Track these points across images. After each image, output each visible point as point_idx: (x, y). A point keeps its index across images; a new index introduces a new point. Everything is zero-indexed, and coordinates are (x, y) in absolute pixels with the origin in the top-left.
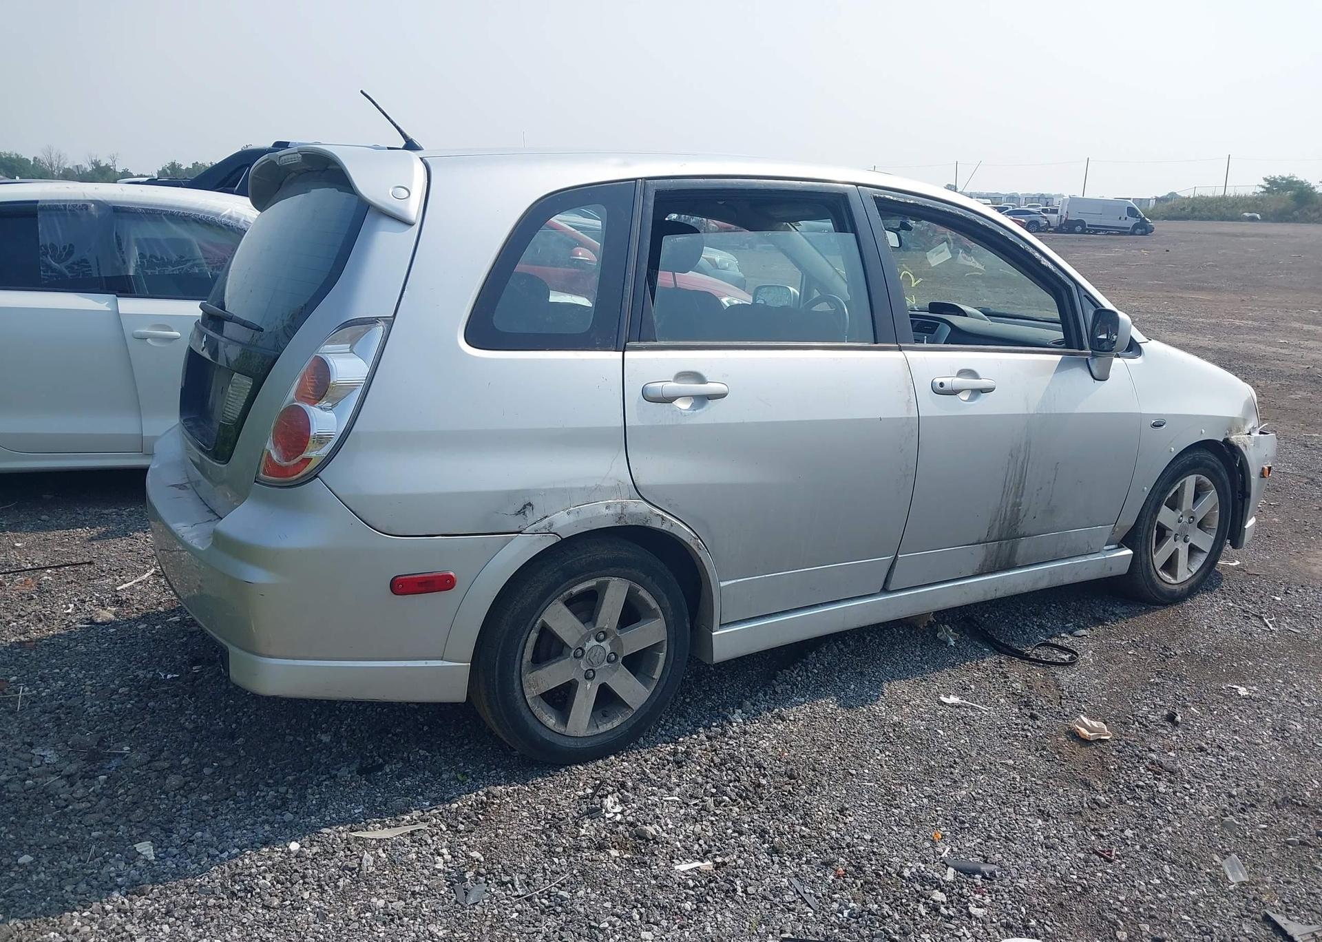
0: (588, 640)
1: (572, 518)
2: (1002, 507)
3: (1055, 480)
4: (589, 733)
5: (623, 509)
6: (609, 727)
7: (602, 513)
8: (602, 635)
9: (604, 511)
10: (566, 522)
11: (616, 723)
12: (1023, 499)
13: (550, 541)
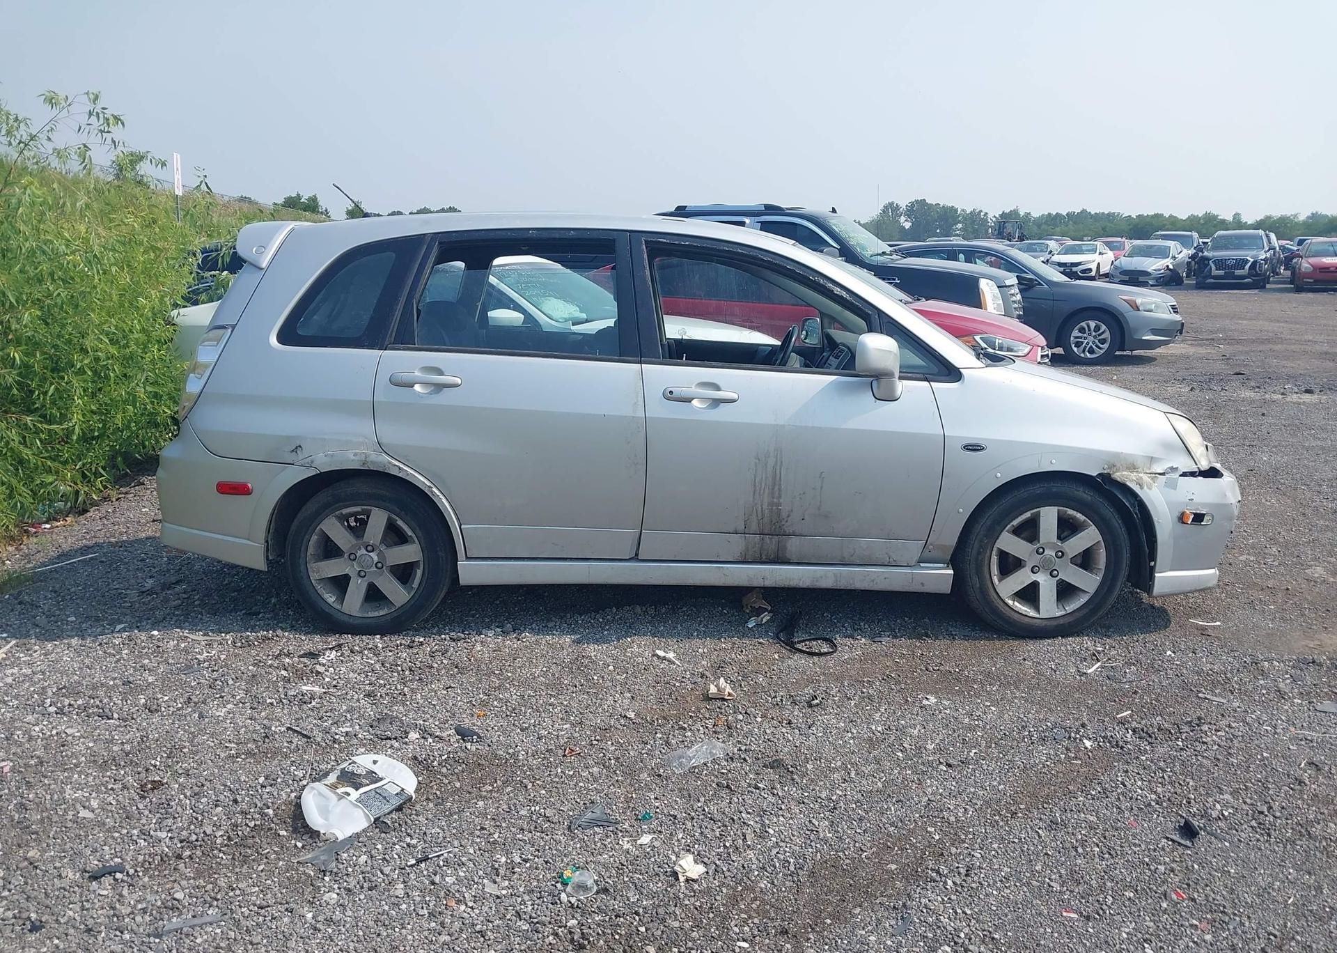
0: (360, 549)
1: (327, 460)
2: (756, 504)
3: (822, 488)
4: (360, 615)
5: (366, 457)
6: (376, 614)
7: (350, 459)
8: (370, 548)
9: (352, 457)
10: (324, 462)
11: (382, 613)
12: (781, 500)
13: (312, 473)
